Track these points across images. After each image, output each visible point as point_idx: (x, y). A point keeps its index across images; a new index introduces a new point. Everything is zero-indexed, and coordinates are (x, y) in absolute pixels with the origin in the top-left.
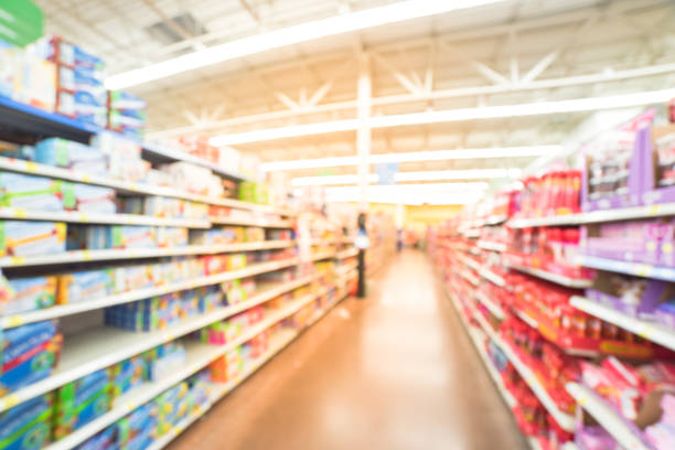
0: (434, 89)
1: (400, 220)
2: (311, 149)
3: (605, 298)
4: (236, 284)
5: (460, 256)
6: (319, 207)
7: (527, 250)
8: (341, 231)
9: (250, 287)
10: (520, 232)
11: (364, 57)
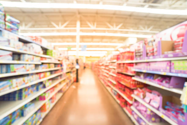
0: (97, 27)
1: (84, 61)
2: (60, 40)
3: (138, 77)
4: (47, 81)
5: (103, 70)
6: (67, 57)
7: (122, 68)
8: (72, 64)
9: (51, 81)
10: (120, 64)
11: (78, 16)
